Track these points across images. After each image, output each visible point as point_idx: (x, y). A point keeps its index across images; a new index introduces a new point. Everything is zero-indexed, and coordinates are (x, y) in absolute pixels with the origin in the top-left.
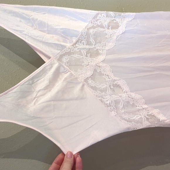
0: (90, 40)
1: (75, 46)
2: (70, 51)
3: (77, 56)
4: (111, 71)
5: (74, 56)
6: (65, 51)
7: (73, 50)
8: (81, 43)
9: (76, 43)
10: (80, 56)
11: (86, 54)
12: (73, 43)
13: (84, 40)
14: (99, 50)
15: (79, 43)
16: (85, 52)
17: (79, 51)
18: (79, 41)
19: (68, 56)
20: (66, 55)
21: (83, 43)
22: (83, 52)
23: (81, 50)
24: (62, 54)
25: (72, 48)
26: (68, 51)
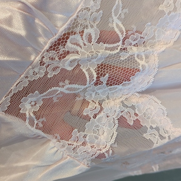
0: (110, 25)
3: (68, 89)
4: (163, 113)
5: (60, 89)
6: (27, 77)
7: (54, 69)
8: (82, 36)
13: (92, 27)
14: (136, 59)
15: (76, 35)
16: (94, 71)
17: (73, 70)
18: (77, 31)
19: (38, 93)
20: (31, 93)
21: (89, 35)
22: (88, 70)
23: (80, 66)
24: (20, 91)
25: (51, 63)
26: (39, 77)
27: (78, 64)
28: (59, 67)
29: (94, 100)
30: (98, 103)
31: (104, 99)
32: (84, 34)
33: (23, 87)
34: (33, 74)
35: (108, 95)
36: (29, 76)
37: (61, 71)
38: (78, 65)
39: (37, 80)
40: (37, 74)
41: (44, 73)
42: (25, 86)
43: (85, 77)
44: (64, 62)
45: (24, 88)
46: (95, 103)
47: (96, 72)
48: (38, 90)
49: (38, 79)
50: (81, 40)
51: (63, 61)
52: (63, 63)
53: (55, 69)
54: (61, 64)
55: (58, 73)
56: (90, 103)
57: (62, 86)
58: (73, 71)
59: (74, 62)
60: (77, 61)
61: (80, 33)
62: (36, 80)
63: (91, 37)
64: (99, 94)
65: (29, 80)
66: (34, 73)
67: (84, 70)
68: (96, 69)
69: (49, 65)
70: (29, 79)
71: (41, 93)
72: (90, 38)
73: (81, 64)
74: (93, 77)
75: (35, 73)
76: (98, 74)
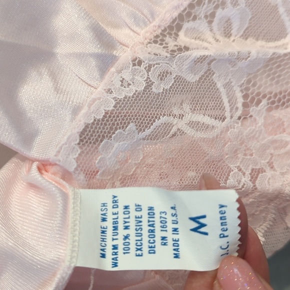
1: (171, 44)
2: (149, 84)
3: (192, 124)
5: (176, 122)
9: (179, 28)
10: (207, 120)
11: (240, 101)
12: (156, 22)
15: (197, 21)
16: (239, 89)
17: (199, 81)
18: (200, 13)
19: (134, 128)
20: (120, 128)
21: (227, 22)
22: (228, 85)
23: (213, 74)
24: (99, 120)
25: (155, 63)
26: (136, 91)
27: (209, 70)
28: (171, 73)
29: (241, 166)
30: (249, 176)
31: (262, 168)
32: (216, 20)
33: (103, 111)
34: (122, 85)
35: (271, 158)
36: (112, 88)
37: (175, 82)
38: (209, 73)
39: (133, 97)
40: (129, 84)
41: (144, 83)
42: (107, 109)
43: (221, 101)
44: (182, 61)
45: (106, 113)
46: (244, 174)
47: (243, 93)
48: (136, 122)
49: (135, 94)
50: (209, 32)
51: (180, 59)
52: (178, 63)
53: (163, 76)
54: (174, 66)
55: (171, 85)
56: (232, 173)
57: (180, 115)
58: (198, 85)
59: (202, 62)
60: (209, 61)
61: (206, 17)
62: (129, 98)
63: (230, 25)
64: (251, 155)
65: (115, 98)
66: (122, 81)
67: (219, 85)
68: (243, 83)
69: (150, 66)
70: (114, 95)
71: (141, 130)
72: (227, 27)
73: (214, 70)
74: (235, 103)
75: (125, 84)
76: (245, 97)
